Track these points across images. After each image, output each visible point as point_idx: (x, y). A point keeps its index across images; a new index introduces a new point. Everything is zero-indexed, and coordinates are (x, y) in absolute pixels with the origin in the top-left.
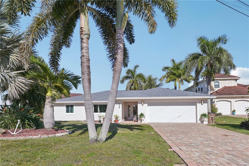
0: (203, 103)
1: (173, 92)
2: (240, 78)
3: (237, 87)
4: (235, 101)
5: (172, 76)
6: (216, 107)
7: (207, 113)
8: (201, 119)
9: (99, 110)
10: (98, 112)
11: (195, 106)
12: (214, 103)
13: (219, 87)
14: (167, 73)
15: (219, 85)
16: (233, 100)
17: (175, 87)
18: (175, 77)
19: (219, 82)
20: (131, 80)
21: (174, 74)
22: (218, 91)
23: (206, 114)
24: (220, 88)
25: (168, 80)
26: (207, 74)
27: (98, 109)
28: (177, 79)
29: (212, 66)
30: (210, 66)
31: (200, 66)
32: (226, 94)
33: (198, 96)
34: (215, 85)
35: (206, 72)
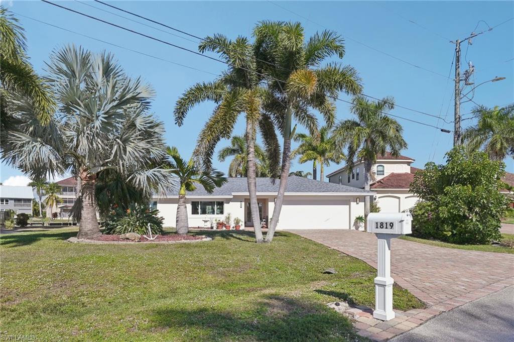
0: (359, 201)
1: (318, 185)
2: (414, 160)
3: (410, 174)
4: (406, 198)
5: (311, 152)
6: (377, 207)
7: (364, 216)
8: (356, 224)
9: (199, 211)
10: (198, 214)
11: (348, 206)
12: (375, 199)
13: (383, 174)
14: (301, 146)
15: (383, 171)
16: (402, 196)
17: (314, 170)
18: (316, 154)
19: (383, 166)
20: (237, 156)
21: (314, 149)
22: (382, 181)
23: (362, 217)
24: (386, 175)
25: (304, 159)
26: (366, 154)
27: (198, 209)
28: (319, 158)
29: (373, 142)
30: (371, 142)
31: (355, 144)
32: (392, 186)
33: (353, 192)
34: (377, 171)
35: (364, 151)
